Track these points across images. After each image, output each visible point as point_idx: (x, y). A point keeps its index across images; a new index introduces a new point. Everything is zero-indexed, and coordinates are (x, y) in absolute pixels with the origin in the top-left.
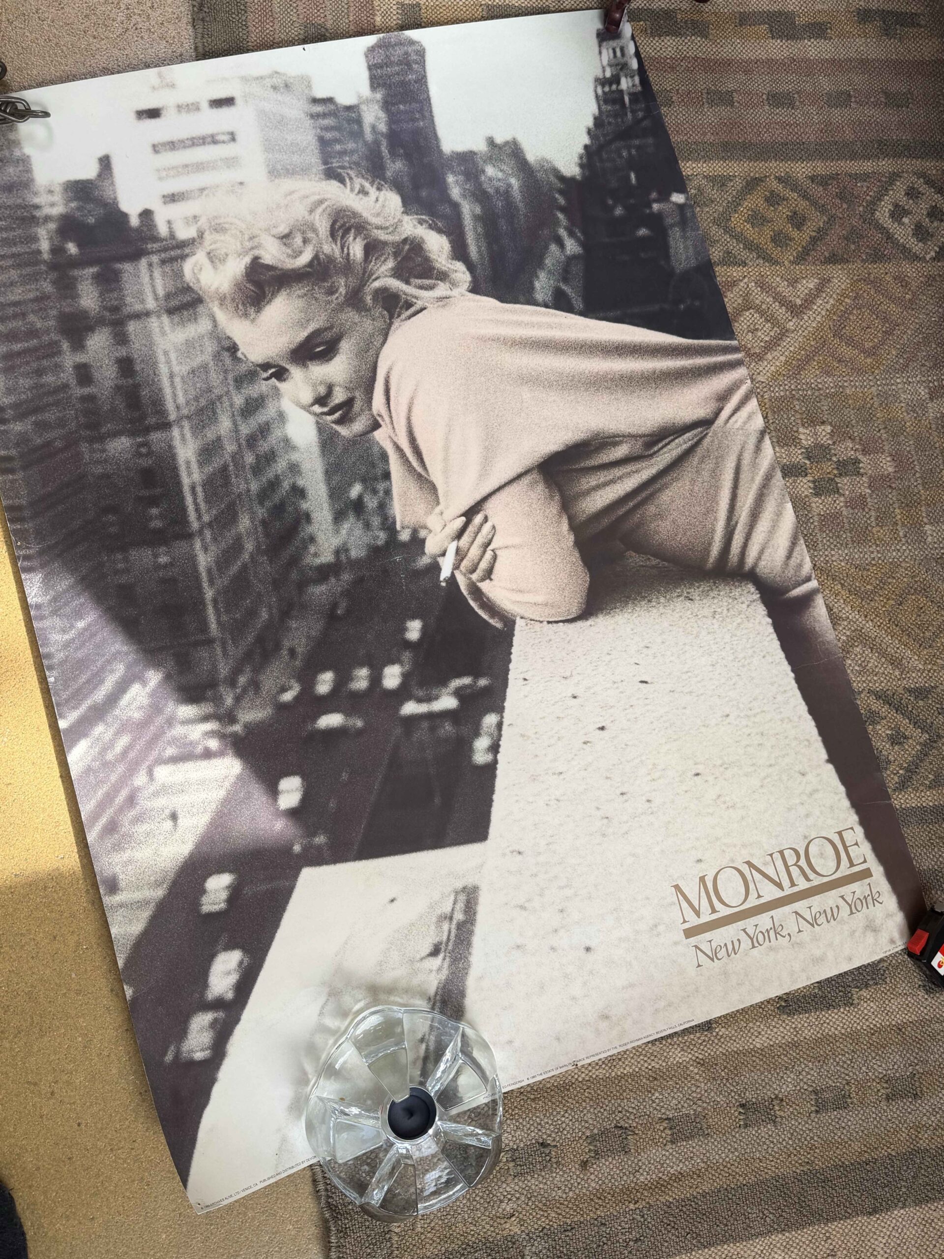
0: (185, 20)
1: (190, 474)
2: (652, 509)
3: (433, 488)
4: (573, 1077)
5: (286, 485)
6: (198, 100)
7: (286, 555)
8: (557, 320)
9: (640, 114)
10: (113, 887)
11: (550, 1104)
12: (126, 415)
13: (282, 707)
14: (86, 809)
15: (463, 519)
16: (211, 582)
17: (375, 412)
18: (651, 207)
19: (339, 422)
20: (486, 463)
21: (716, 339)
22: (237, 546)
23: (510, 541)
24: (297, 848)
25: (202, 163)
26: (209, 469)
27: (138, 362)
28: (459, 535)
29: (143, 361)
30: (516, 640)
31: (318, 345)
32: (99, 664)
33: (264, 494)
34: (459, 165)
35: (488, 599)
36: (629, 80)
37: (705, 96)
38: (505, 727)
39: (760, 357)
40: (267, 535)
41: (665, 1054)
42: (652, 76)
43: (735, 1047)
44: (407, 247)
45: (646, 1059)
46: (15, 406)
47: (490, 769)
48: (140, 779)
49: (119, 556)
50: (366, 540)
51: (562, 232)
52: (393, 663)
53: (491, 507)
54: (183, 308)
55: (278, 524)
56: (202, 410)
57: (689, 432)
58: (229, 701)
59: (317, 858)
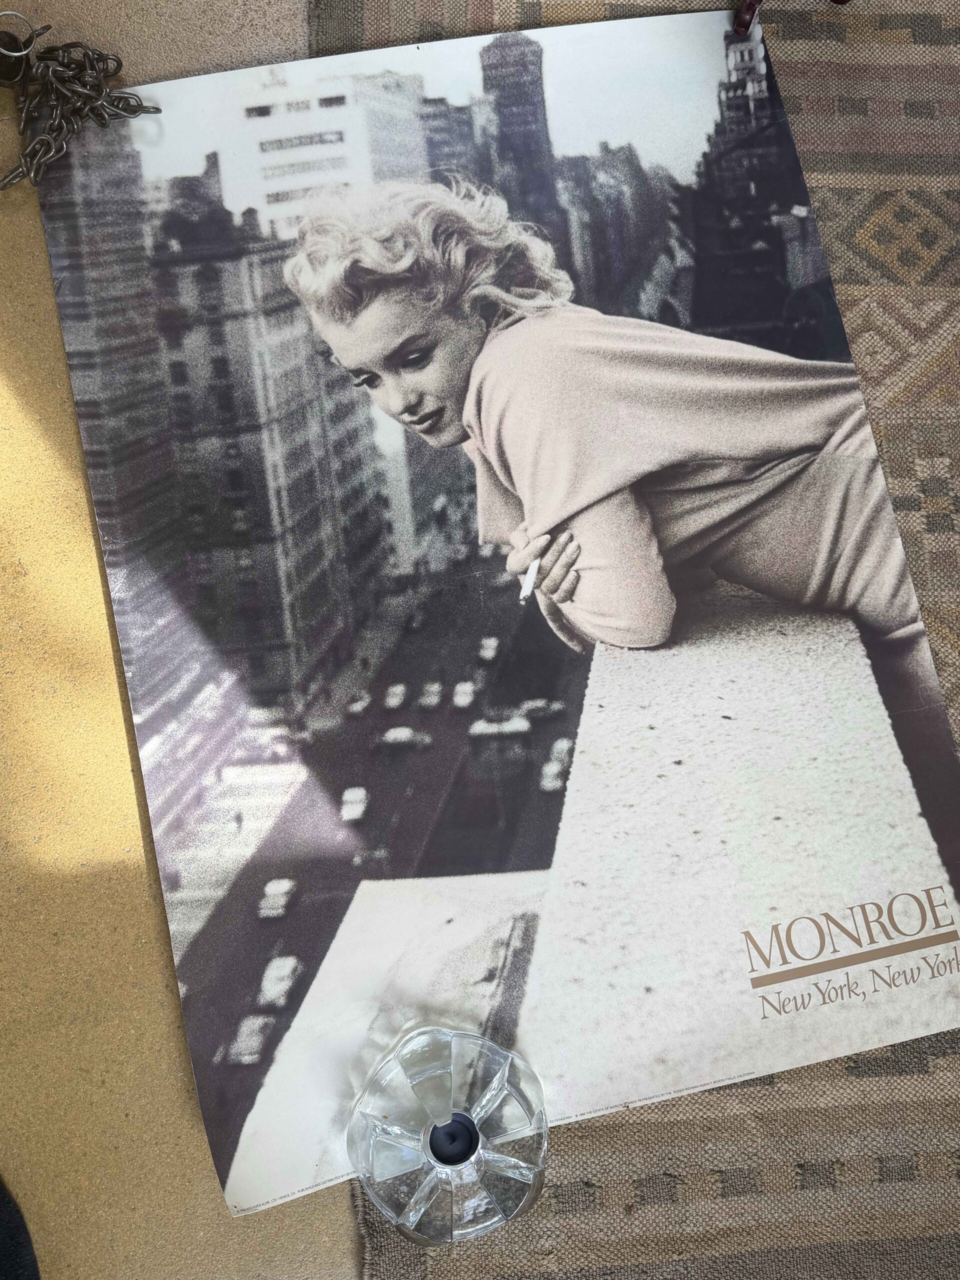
0: (300, 17)
1: (276, 478)
2: (748, 537)
3: (519, 504)
4: (623, 1118)
5: (370, 493)
6: (308, 99)
7: (365, 563)
8: (661, 334)
9: (765, 122)
10: (175, 883)
11: (598, 1143)
12: (218, 415)
13: (351, 718)
14: (154, 804)
15: (548, 537)
16: (290, 587)
17: (465, 423)
18: (769, 220)
19: (428, 432)
20: (576, 480)
21: (831, 360)
22: (317, 553)
23: (594, 562)
24: (357, 860)
25: (308, 163)
26: (295, 474)
27: (233, 362)
28: (543, 553)
29: (238, 362)
30: (594, 665)
31: (412, 353)
32: (176, 662)
33: (347, 503)
34: (570, 170)
35: (568, 620)
36: (756, 85)
37: (836, 103)
38: (576, 754)
39: (877, 382)
40: (348, 543)
41: (722, 1105)
42: (781, 82)
43: (796, 1104)
44: (510, 254)
45: (701, 1107)
46: (111, 401)
47: (558, 796)
48: (209, 779)
49: (202, 556)
50: (447, 553)
51: (674, 243)
52: (465, 680)
53: (577, 527)
54: (280, 310)
55: (359, 532)
56: (292, 414)
57: (795, 457)
58: (300, 707)
59: (376, 872)
